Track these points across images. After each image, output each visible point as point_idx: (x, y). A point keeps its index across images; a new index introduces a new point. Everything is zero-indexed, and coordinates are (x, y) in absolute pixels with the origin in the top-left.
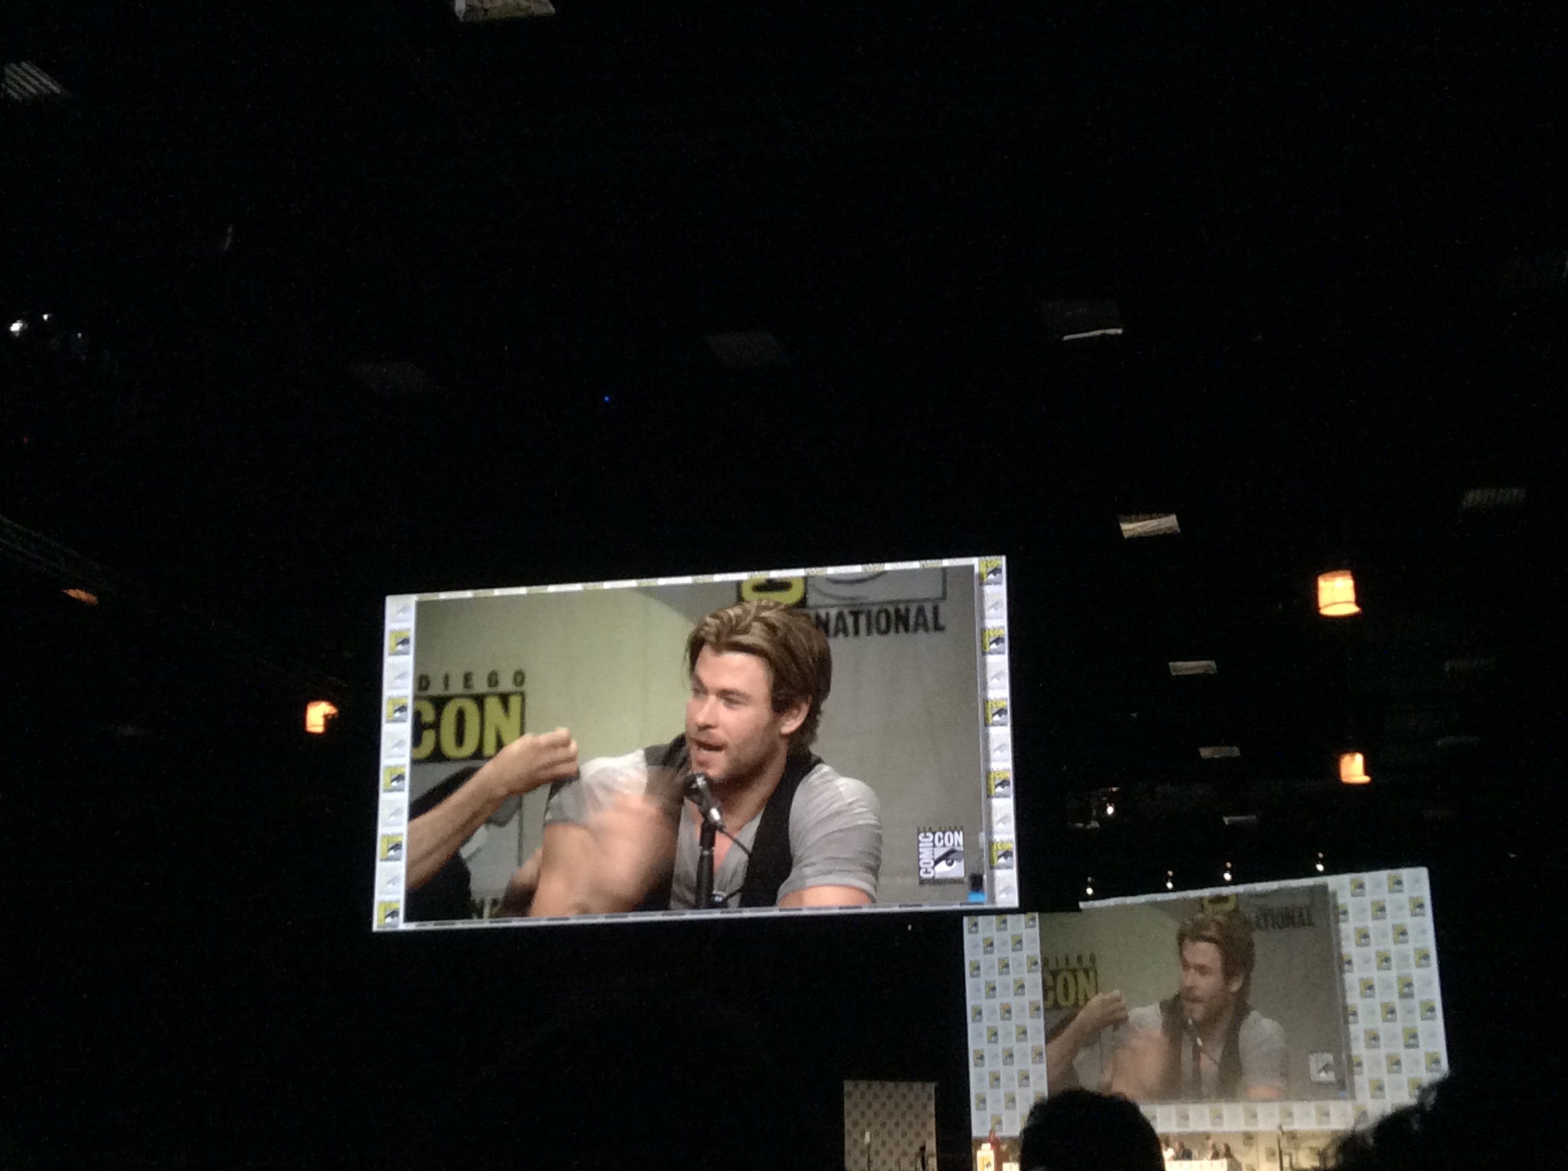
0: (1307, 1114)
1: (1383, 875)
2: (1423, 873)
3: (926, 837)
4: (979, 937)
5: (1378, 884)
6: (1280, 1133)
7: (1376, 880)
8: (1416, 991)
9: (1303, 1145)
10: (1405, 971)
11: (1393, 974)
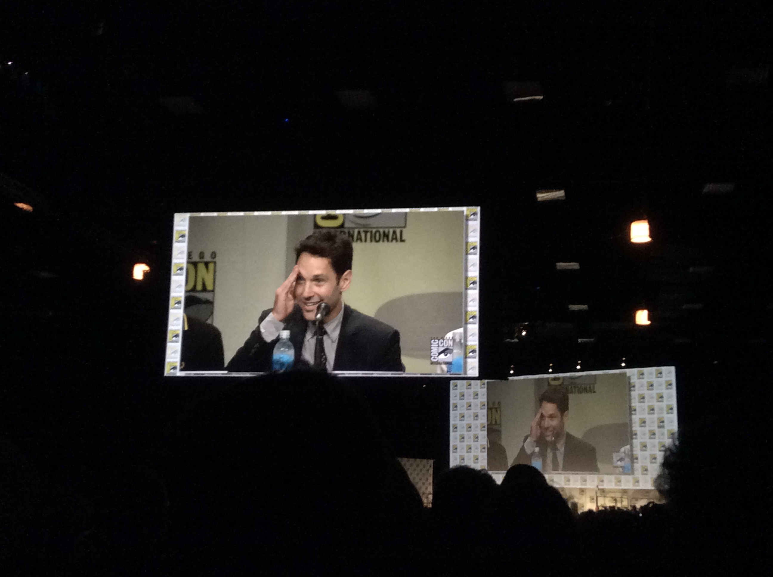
0: (610, 481)
1: (653, 370)
2: (673, 369)
3: (434, 342)
4: (458, 392)
5: (651, 374)
6: (597, 489)
7: (650, 371)
8: (666, 425)
9: (608, 495)
10: (661, 416)
11: (655, 416)
